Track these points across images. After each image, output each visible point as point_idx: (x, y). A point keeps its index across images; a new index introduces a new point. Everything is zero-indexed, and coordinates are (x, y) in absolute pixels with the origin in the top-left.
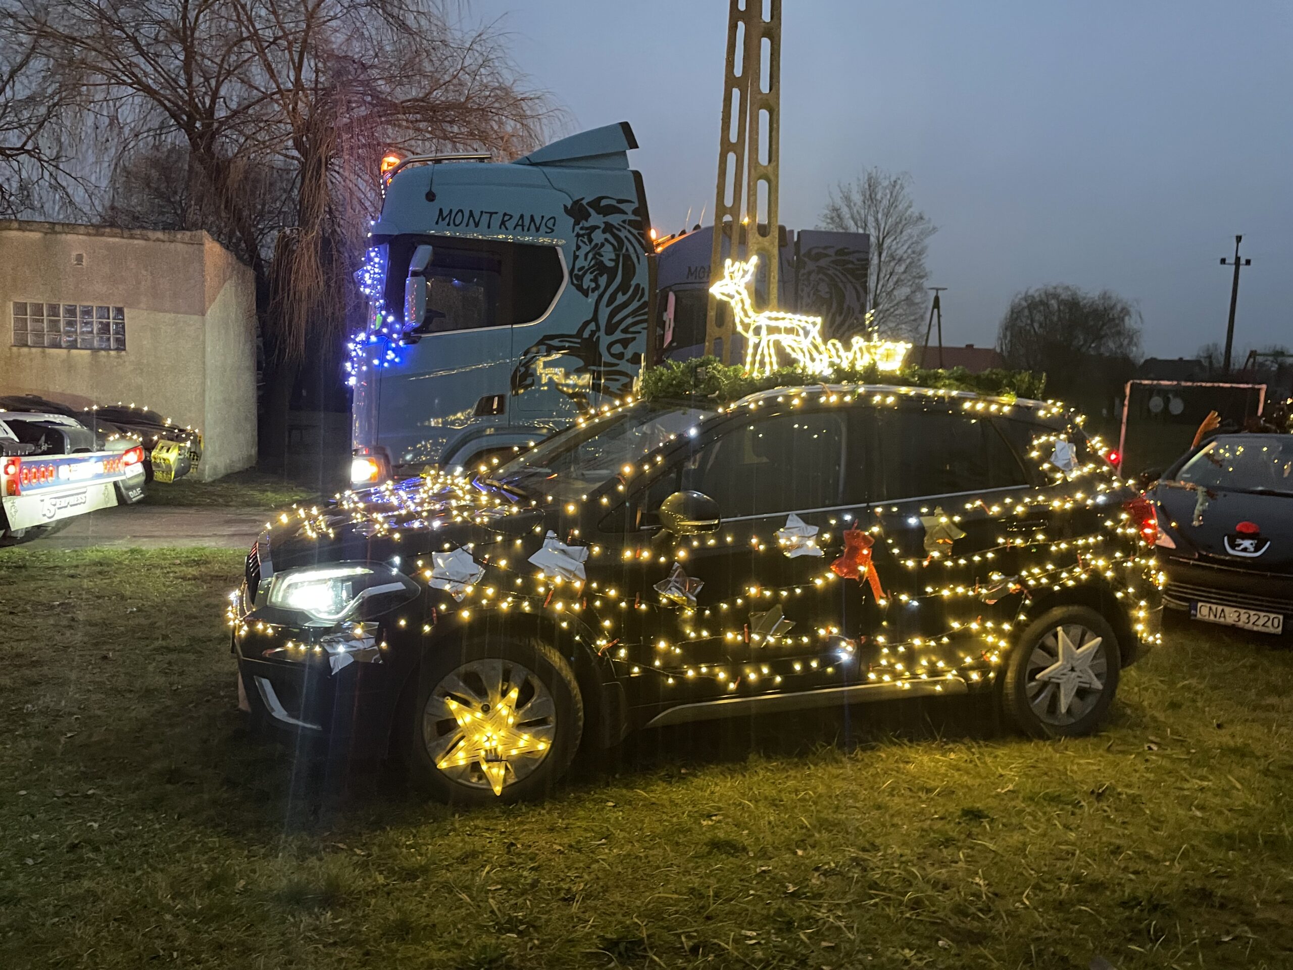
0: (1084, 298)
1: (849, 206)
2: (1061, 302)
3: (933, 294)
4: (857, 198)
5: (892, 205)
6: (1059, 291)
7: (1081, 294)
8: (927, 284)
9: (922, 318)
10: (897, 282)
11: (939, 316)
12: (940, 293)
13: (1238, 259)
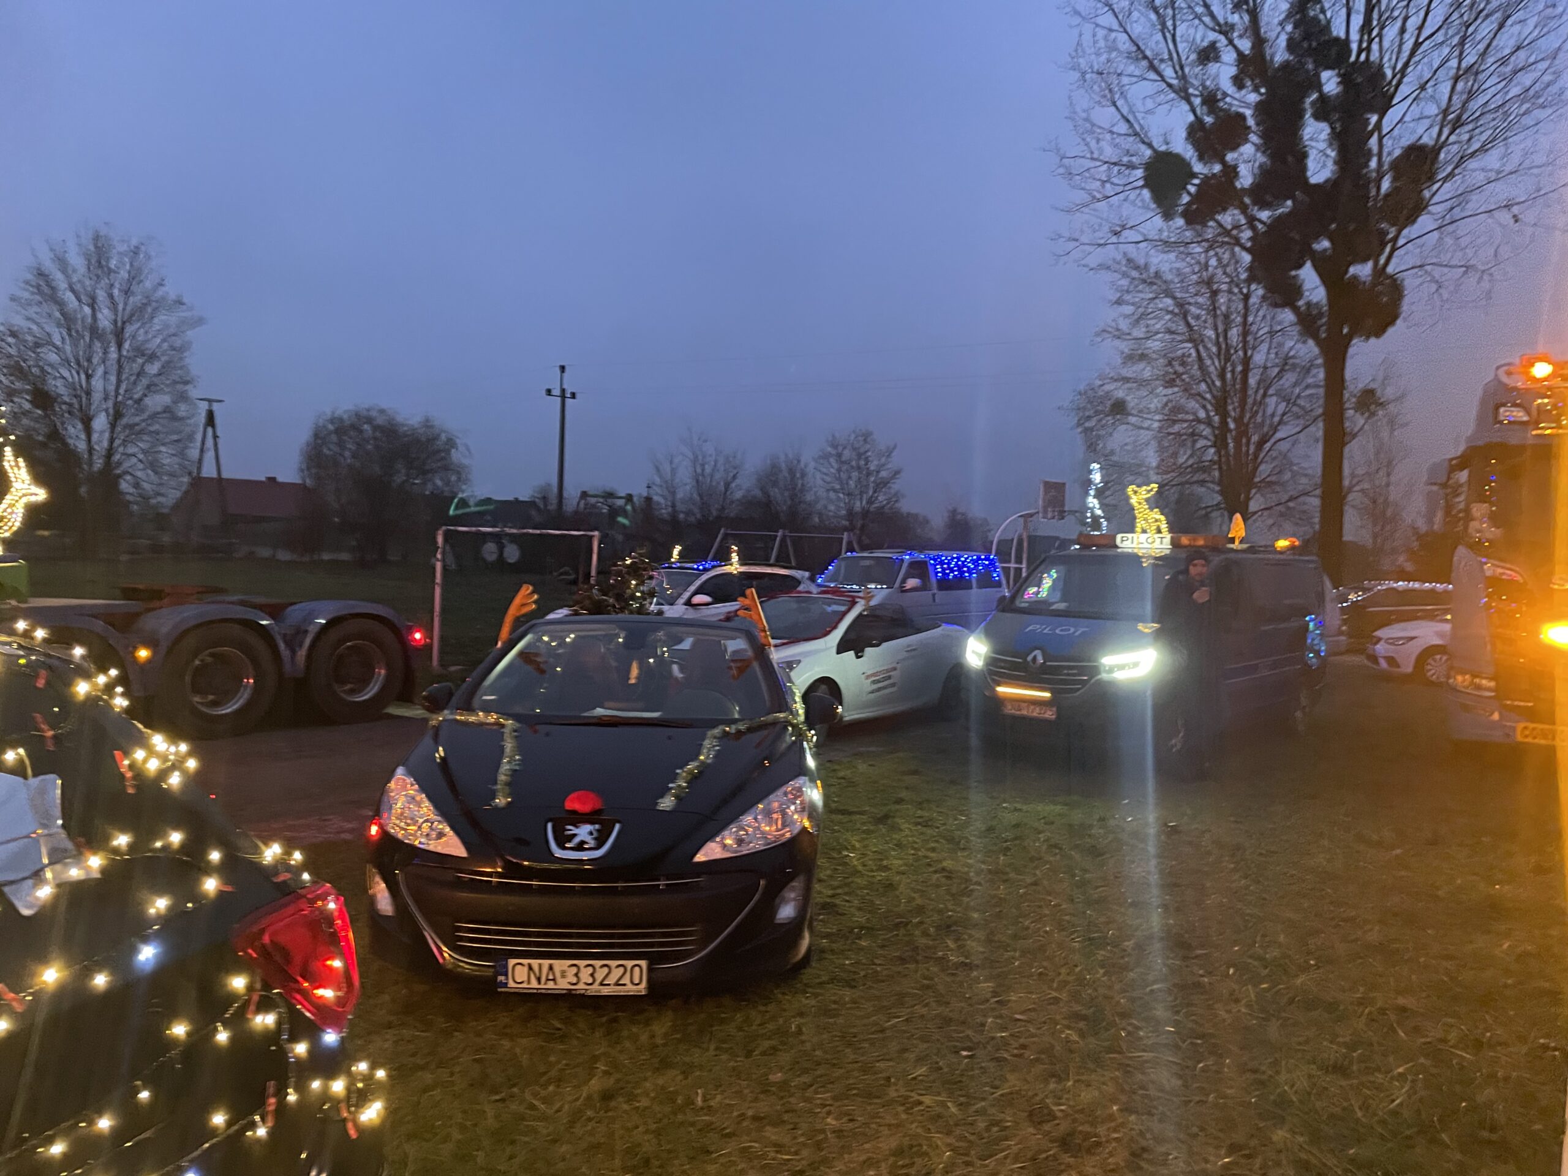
0: (403, 425)
1: (64, 271)
2: (376, 428)
3: (204, 406)
4: (77, 261)
5: (134, 277)
6: (374, 414)
7: (400, 419)
8: (194, 393)
9: (191, 437)
10: (148, 387)
11: (215, 437)
12: (216, 407)
13: (563, 391)
